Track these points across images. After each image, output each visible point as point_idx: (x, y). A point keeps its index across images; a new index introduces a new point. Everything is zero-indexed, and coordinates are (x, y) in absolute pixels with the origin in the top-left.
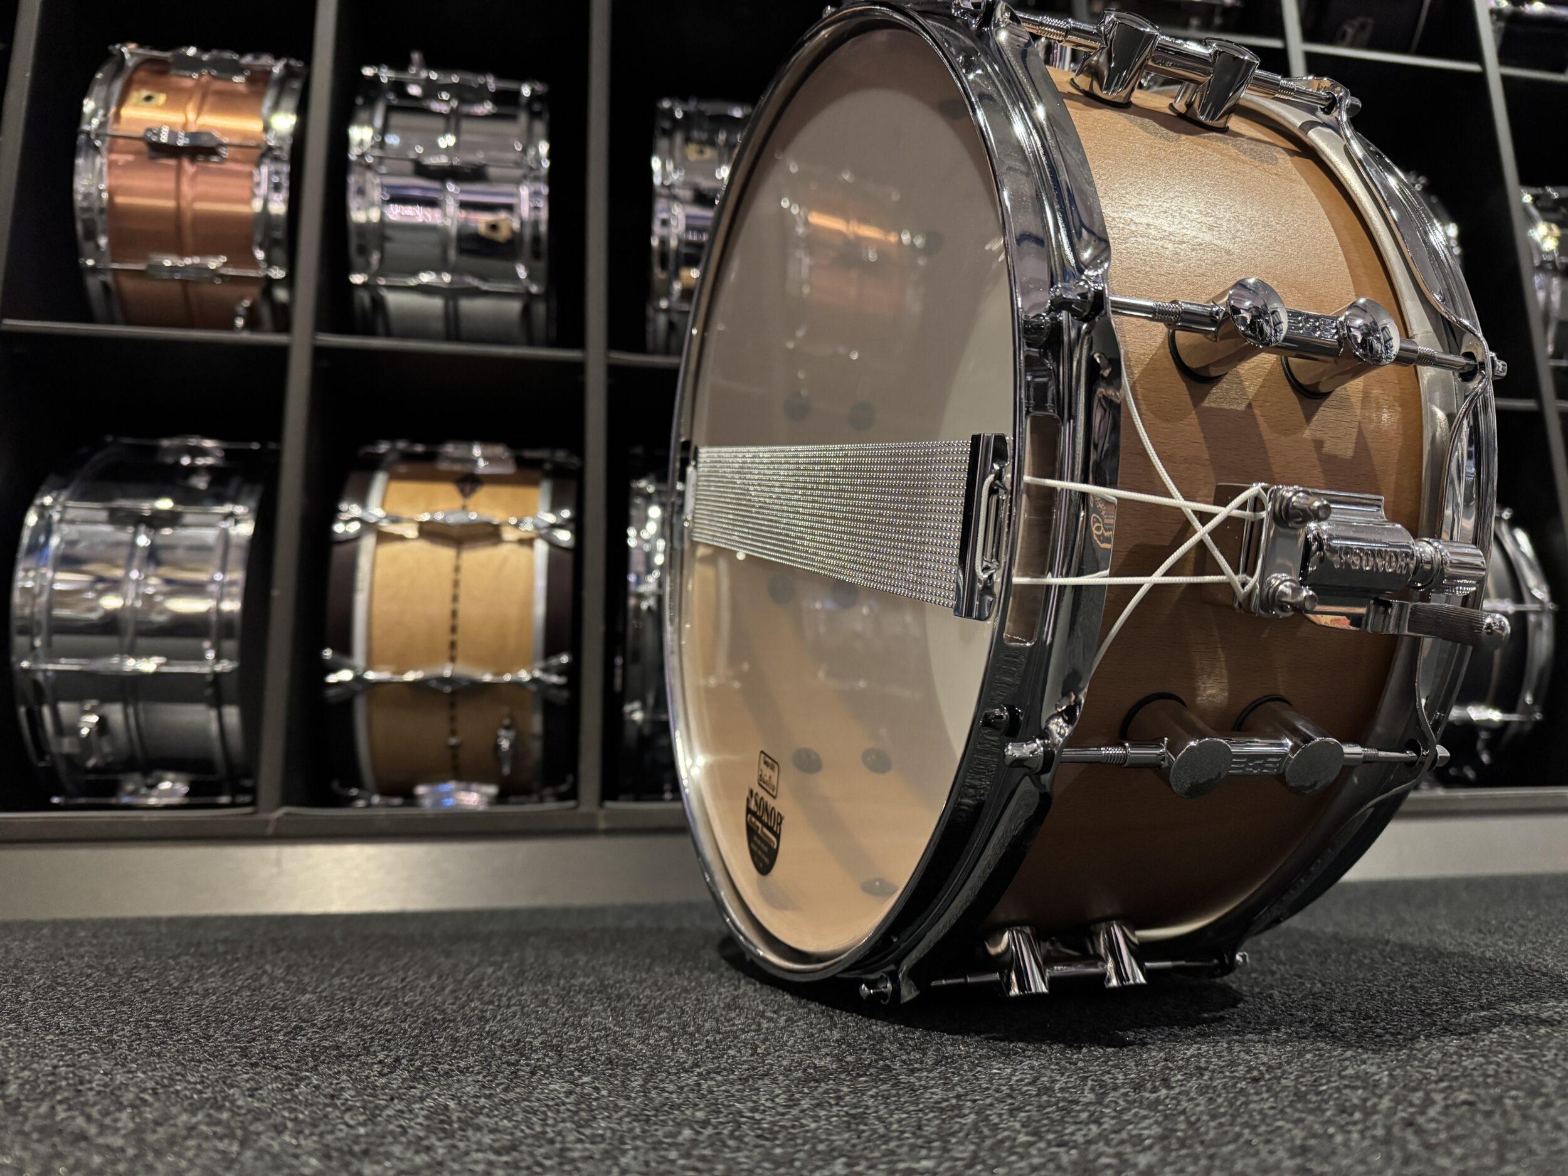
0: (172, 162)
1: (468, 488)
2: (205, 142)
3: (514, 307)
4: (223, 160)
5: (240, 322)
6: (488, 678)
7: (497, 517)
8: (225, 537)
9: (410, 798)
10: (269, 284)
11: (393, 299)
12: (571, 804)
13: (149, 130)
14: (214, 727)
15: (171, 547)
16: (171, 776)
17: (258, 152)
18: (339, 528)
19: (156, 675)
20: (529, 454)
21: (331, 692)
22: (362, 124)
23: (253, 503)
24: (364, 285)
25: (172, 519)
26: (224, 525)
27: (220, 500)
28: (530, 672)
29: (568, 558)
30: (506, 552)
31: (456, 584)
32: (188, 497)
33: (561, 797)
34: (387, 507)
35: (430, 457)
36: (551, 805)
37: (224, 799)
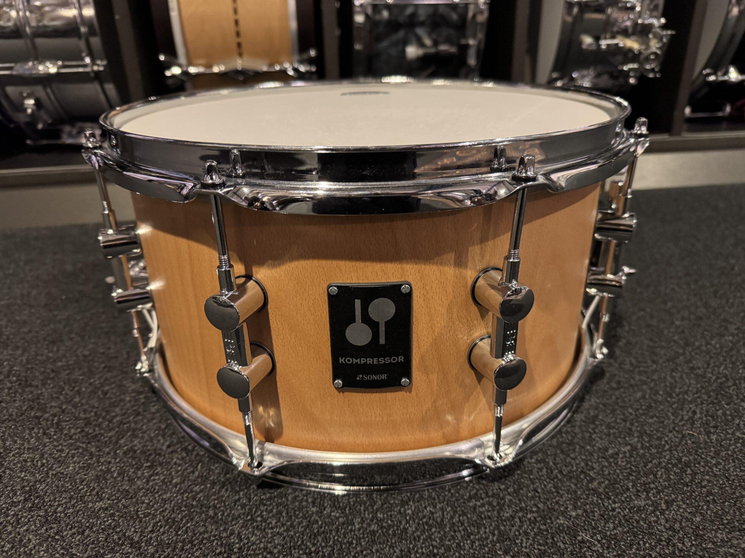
6: (264, 68)
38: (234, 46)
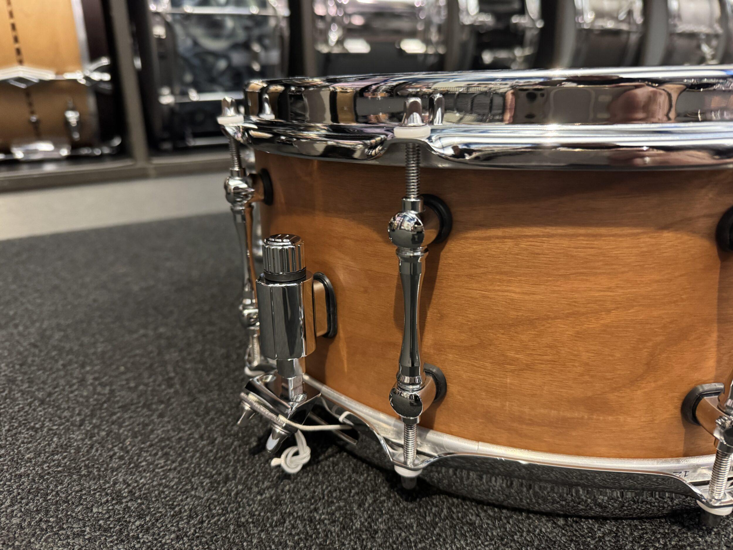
6: (51, 77)
28: (82, 73)
38: (14, 53)
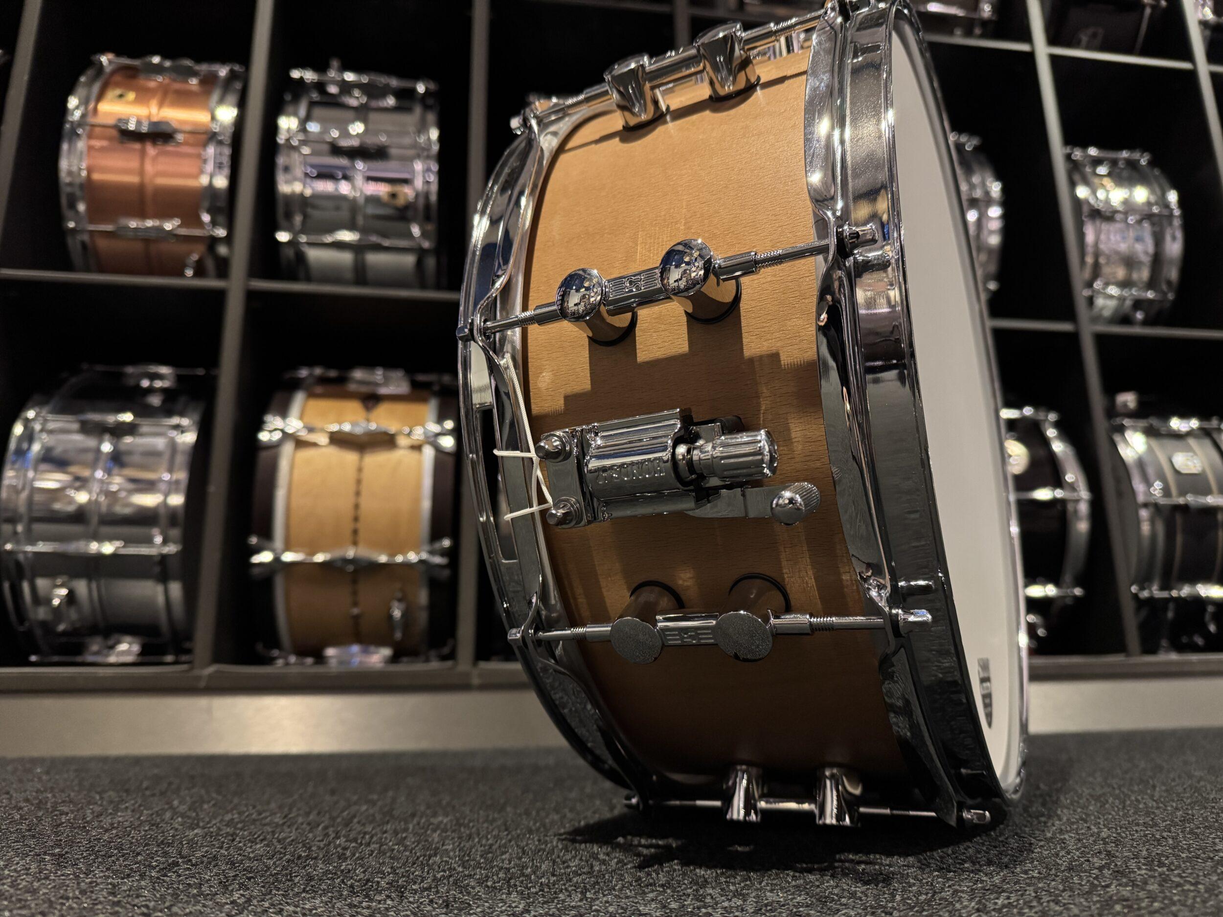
0: (137, 146)
1: (370, 405)
2: (164, 128)
3: (409, 260)
4: (179, 144)
5: (189, 273)
6: (383, 559)
7: (392, 428)
8: (173, 446)
9: (320, 659)
10: (213, 241)
11: (314, 255)
12: (449, 663)
13: (120, 120)
14: (161, 599)
15: (129, 453)
16: (128, 638)
17: (204, 137)
18: (264, 436)
19: (114, 556)
20: (421, 378)
21: (256, 571)
22: (288, 115)
23: (197, 417)
24: (289, 243)
25: (131, 429)
26: (173, 433)
27: (170, 413)
28: (417, 553)
29: (450, 461)
30: (401, 455)
31: (359, 482)
32: (144, 411)
33: (444, 658)
34: (306, 419)
35: (342, 380)
36: (435, 665)
37: (169, 658)
